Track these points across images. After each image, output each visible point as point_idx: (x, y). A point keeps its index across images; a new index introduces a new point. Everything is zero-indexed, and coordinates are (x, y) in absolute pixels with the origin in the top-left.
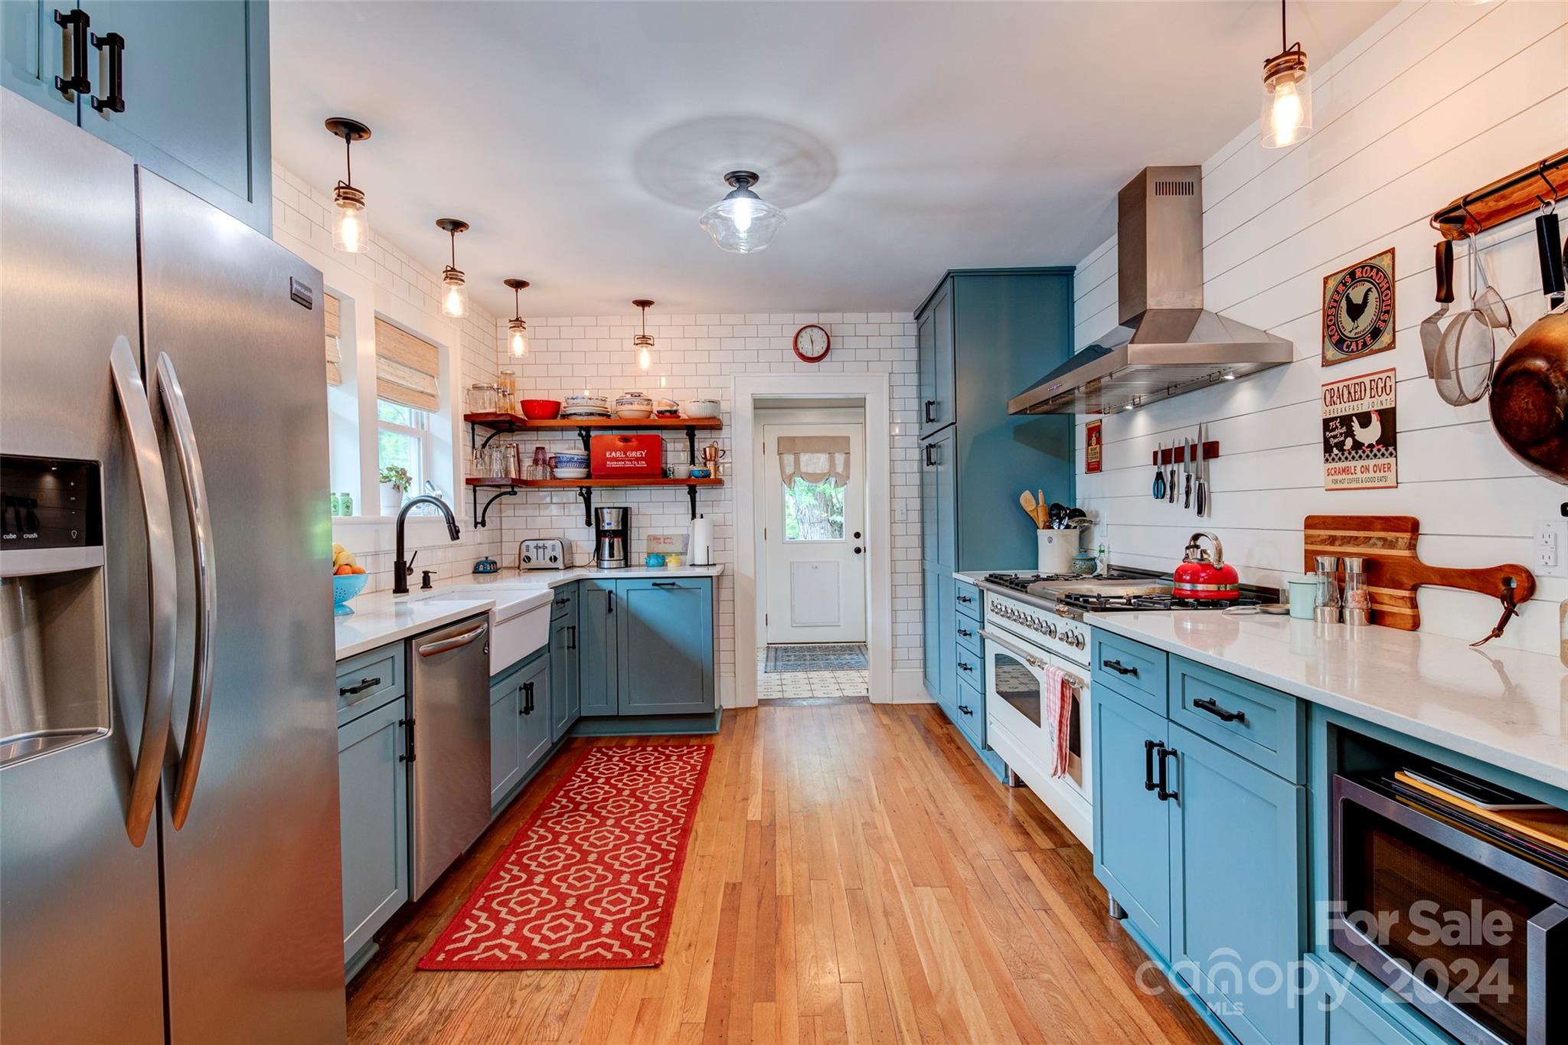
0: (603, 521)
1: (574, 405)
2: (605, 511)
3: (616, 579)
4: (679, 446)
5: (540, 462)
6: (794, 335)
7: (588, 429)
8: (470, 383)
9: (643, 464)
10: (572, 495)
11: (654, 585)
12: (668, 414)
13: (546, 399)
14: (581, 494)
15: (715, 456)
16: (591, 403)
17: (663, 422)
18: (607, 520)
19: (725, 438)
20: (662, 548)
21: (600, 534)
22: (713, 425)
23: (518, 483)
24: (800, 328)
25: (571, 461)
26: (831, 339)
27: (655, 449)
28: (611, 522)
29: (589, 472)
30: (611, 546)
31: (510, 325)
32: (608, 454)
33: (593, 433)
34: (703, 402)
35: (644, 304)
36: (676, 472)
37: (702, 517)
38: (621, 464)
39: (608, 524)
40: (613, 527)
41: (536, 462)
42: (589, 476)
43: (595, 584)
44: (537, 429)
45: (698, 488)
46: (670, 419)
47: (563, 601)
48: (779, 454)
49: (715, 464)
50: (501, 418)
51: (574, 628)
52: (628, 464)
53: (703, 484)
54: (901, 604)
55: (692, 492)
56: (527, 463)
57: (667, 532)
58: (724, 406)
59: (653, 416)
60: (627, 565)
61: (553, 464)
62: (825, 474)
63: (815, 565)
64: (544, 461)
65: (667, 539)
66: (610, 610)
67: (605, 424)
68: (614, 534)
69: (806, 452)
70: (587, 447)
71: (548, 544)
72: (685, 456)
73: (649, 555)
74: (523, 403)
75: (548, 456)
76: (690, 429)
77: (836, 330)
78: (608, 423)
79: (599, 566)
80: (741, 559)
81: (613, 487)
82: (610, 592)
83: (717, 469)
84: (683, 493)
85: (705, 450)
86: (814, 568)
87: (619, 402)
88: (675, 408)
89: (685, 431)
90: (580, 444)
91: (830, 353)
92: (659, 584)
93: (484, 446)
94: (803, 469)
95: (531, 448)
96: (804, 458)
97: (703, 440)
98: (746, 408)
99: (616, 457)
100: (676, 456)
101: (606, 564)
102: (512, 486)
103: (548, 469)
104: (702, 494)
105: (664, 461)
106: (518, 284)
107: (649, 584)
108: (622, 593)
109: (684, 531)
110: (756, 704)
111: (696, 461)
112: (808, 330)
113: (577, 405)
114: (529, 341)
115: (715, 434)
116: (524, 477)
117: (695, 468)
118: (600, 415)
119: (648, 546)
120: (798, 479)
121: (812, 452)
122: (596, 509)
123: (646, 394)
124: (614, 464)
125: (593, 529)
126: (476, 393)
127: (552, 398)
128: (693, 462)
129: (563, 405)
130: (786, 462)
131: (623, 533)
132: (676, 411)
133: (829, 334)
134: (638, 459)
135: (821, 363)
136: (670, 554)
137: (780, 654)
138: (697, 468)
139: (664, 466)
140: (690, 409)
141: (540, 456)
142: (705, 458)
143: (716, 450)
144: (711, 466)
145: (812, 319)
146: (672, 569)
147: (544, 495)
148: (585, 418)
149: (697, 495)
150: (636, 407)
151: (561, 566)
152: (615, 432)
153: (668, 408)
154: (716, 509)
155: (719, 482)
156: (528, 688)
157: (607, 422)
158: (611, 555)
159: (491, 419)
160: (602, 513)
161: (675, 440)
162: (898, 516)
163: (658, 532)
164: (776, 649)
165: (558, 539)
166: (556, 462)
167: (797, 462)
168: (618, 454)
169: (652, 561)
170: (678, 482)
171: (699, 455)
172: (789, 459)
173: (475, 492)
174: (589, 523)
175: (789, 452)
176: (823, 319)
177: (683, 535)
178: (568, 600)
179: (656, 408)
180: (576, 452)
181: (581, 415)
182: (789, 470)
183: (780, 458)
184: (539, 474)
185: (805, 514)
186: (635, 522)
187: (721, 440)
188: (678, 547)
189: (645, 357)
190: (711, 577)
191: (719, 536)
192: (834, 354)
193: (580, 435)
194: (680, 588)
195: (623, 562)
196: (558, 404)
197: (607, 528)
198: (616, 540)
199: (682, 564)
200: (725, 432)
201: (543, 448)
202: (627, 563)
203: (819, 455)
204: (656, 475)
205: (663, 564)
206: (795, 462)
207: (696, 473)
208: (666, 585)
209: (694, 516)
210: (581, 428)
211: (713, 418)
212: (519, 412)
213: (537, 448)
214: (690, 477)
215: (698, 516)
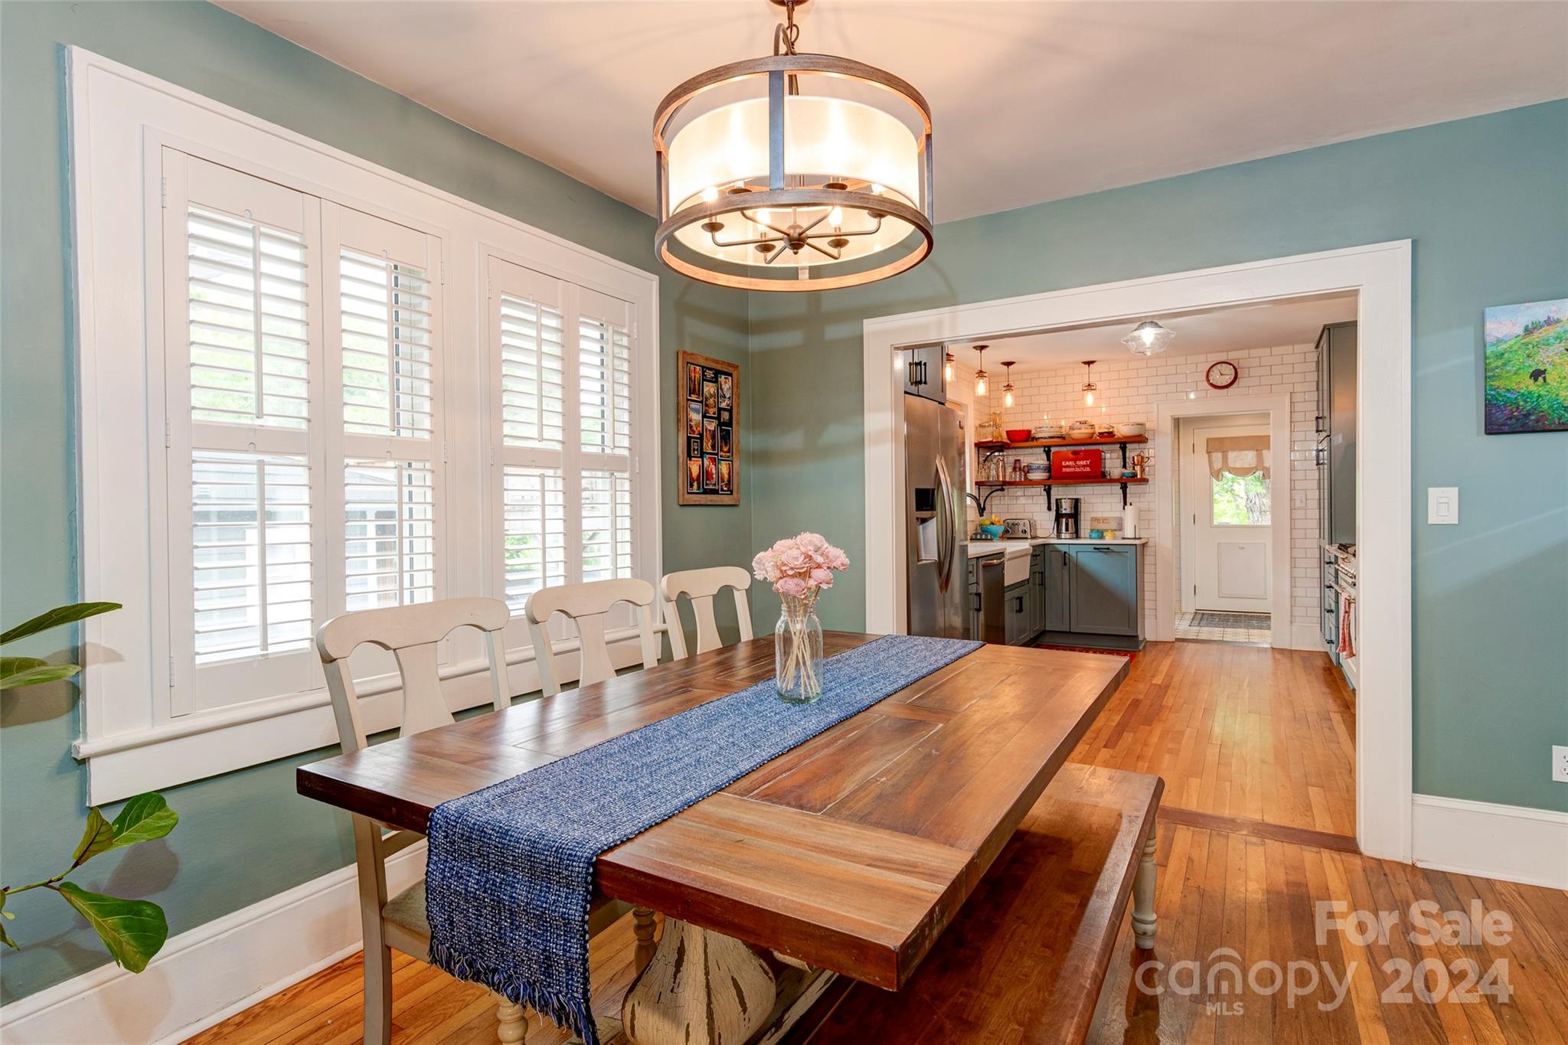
0: (1062, 507)
1: (1040, 432)
2: (1063, 501)
3: (1069, 544)
4: (1115, 455)
5: (1017, 469)
6: (1207, 370)
7: (1049, 447)
8: (978, 422)
9: (1088, 469)
10: (1040, 490)
11: (1095, 549)
12: (1106, 434)
13: (1021, 429)
14: (1045, 490)
15: (1142, 461)
16: (1052, 430)
17: (1103, 440)
18: (1064, 507)
19: (1150, 450)
20: (1101, 526)
21: (1059, 517)
22: (1140, 439)
23: (1005, 483)
24: (1209, 367)
25: (1038, 468)
26: (1239, 370)
27: (1096, 459)
28: (1066, 508)
29: (1050, 475)
30: (1067, 524)
31: (1005, 389)
32: (1063, 463)
33: (1053, 450)
34: (1132, 425)
35: (1089, 363)
36: (1111, 475)
37: (1131, 504)
38: (1072, 470)
39: (1065, 509)
40: (1068, 511)
41: (1014, 469)
42: (1049, 478)
43: (1055, 548)
44: (1015, 448)
45: (1128, 485)
46: (1108, 437)
47: (1036, 556)
48: (1208, 452)
49: (1142, 467)
50: (997, 444)
51: (1042, 573)
52: (1078, 470)
53: (1131, 481)
54: (1300, 573)
55: (1124, 488)
56: (1009, 470)
57: (1105, 515)
58: (1148, 426)
59: (1095, 435)
60: (1078, 537)
61: (1026, 469)
62: (1253, 468)
63: (1241, 546)
64: (1020, 468)
65: (1105, 520)
66: (1065, 564)
67: (1061, 443)
68: (1068, 516)
69: (1233, 450)
70: (1048, 459)
71: (1021, 522)
72: (1120, 462)
73: (1092, 530)
74: (1007, 432)
75: (1023, 465)
76: (1123, 444)
77: (1243, 363)
78: (1064, 442)
79: (1059, 537)
80: (1161, 536)
81: (1066, 485)
82: (1065, 553)
83: (1143, 470)
84: (1117, 489)
85: (1133, 458)
86: (1240, 548)
87: (1072, 428)
88: (1111, 430)
89: (1119, 445)
90: (1045, 457)
91: (1237, 382)
92: (1098, 549)
93: (985, 461)
94: (1231, 465)
95: (1011, 459)
96: (1231, 455)
97: (1132, 451)
98: (1167, 426)
99: (1069, 467)
100: (1112, 463)
101: (1063, 536)
102: (1002, 486)
103: (1023, 474)
104: (1131, 488)
105: (1103, 466)
106: (1008, 364)
107: (1091, 548)
108: (1073, 553)
109: (1118, 515)
110: (1174, 640)
111: (1127, 465)
112: (1219, 366)
113: (1043, 432)
114: (1016, 397)
115: (1142, 445)
116: (1007, 480)
117: (1126, 471)
118: (1058, 437)
119: (1091, 525)
120: (1226, 474)
121: (1240, 450)
122: (1057, 500)
123: (1091, 421)
124: (1068, 470)
125: (1053, 514)
126: (981, 430)
127: (1026, 428)
128: (1124, 466)
129: (1033, 431)
130: (1214, 459)
131: (1075, 515)
132: (1112, 432)
133: (1237, 367)
134: (1084, 466)
135: (1230, 389)
136: (1107, 530)
137: (1206, 617)
138: (1128, 471)
139: (1103, 470)
140: (1123, 430)
141: (1018, 465)
142: (1134, 464)
143: (1142, 458)
144: (1138, 468)
145: (1223, 357)
146: (1108, 539)
147: (1019, 491)
148: (1048, 440)
149: (1128, 489)
150: (1084, 431)
151: (1029, 537)
152: (1068, 448)
153: (1107, 431)
154: (1142, 500)
155: (1144, 481)
156: (1020, 599)
157: (1063, 439)
158: (1067, 530)
159: (990, 445)
160: (1061, 502)
161: (1111, 451)
162: (1298, 504)
163: (1099, 515)
164: (1203, 614)
165: (1027, 519)
166: (1029, 469)
167: (1225, 459)
168: (1071, 463)
169: (1094, 535)
170: (1112, 481)
171: (1129, 462)
172: (1217, 456)
173: (979, 489)
174: (1049, 509)
175: (1217, 451)
176: (1232, 356)
177: (1117, 518)
178: (1039, 555)
179: (1098, 430)
180: (1042, 462)
181: (1045, 438)
182: (1217, 465)
183: (1209, 457)
184: (1018, 477)
185: (1255, 503)
186: (1083, 508)
187: (1147, 450)
188: (1113, 525)
189: (1090, 398)
190: (1136, 545)
191: (1142, 516)
192: (1241, 382)
193: (1045, 451)
194: (1114, 552)
195: (1074, 535)
196: (1029, 432)
197: (1064, 512)
198: (1070, 520)
199: (1115, 538)
200: (1150, 444)
201: (1019, 460)
202: (1077, 534)
203: (1246, 452)
204: (1097, 476)
205: (1102, 537)
206: (1223, 459)
207: (1127, 475)
208: (1105, 550)
209: (1125, 503)
210: (1045, 447)
211: (1140, 436)
212: (1005, 439)
213: (1016, 460)
214: (1122, 477)
215: (1128, 504)
